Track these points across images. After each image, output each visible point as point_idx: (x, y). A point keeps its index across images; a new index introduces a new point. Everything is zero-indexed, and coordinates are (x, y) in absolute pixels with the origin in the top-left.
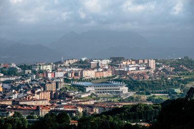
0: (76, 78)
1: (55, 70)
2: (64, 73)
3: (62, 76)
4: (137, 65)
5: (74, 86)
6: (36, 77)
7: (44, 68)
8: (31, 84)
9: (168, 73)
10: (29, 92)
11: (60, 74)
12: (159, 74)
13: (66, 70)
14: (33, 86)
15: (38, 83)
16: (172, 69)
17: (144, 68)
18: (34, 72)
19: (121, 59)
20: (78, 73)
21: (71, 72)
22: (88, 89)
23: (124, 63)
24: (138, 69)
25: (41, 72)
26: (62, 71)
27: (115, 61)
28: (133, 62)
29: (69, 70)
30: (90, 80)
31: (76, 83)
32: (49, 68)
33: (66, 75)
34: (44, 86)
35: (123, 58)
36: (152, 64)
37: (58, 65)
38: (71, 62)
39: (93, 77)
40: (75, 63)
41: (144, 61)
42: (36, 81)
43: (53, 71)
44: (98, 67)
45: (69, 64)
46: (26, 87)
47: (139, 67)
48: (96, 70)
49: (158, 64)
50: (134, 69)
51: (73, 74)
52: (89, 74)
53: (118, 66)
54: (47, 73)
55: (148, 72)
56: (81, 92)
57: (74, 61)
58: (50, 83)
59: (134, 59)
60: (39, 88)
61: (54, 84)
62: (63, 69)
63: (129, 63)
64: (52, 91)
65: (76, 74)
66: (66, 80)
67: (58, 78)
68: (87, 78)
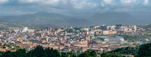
0: (100, 34)
1: (90, 31)
2: (94, 32)
3: (93, 33)
4: (128, 28)
5: (99, 38)
6: (81, 33)
7: (85, 29)
8: (79, 37)
9: (142, 32)
10: (78, 41)
11: (92, 32)
12: (138, 32)
13: (95, 31)
14: (80, 37)
15: (82, 36)
16: (144, 30)
17: (131, 30)
18: (81, 31)
19: (121, 25)
20: (101, 32)
21: (97, 31)
22: (105, 40)
23: (122, 27)
24: (129, 30)
25: (84, 31)
26: (93, 31)
27: (118, 27)
28: (126, 27)
29: (97, 30)
30: (106, 35)
31: (100, 37)
32: (88, 30)
33: (95, 33)
34: (85, 38)
35: (122, 25)
36: (135, 27)
37: (91, 28)
38: (98, 27)
39: (108, 34)
40: (99, 27)
41: (131, 26)
42: (81, 35)
43: (89, 31)
44: (110, 29)
45: (97, 27)
46: (77, 38)
47: (129, 29)
48: (109, 31)
49: (138, 27)
50: (127, 30)
51: (98, 32)
52: (106, 32)
53: (119, 29)
54: (86, 32)
55: (133, 32)
56: (102, 41)
57: (99, 26)
58: (87, 36)
59: (127, 25)
60: (83, 38)
61: (89, 37)
62: (94, 30)
63: (124, 27)
64: (88, 40)
65: (100, 33)
66: (95, 35)
67: (92, 34)
68: (105, 34)
